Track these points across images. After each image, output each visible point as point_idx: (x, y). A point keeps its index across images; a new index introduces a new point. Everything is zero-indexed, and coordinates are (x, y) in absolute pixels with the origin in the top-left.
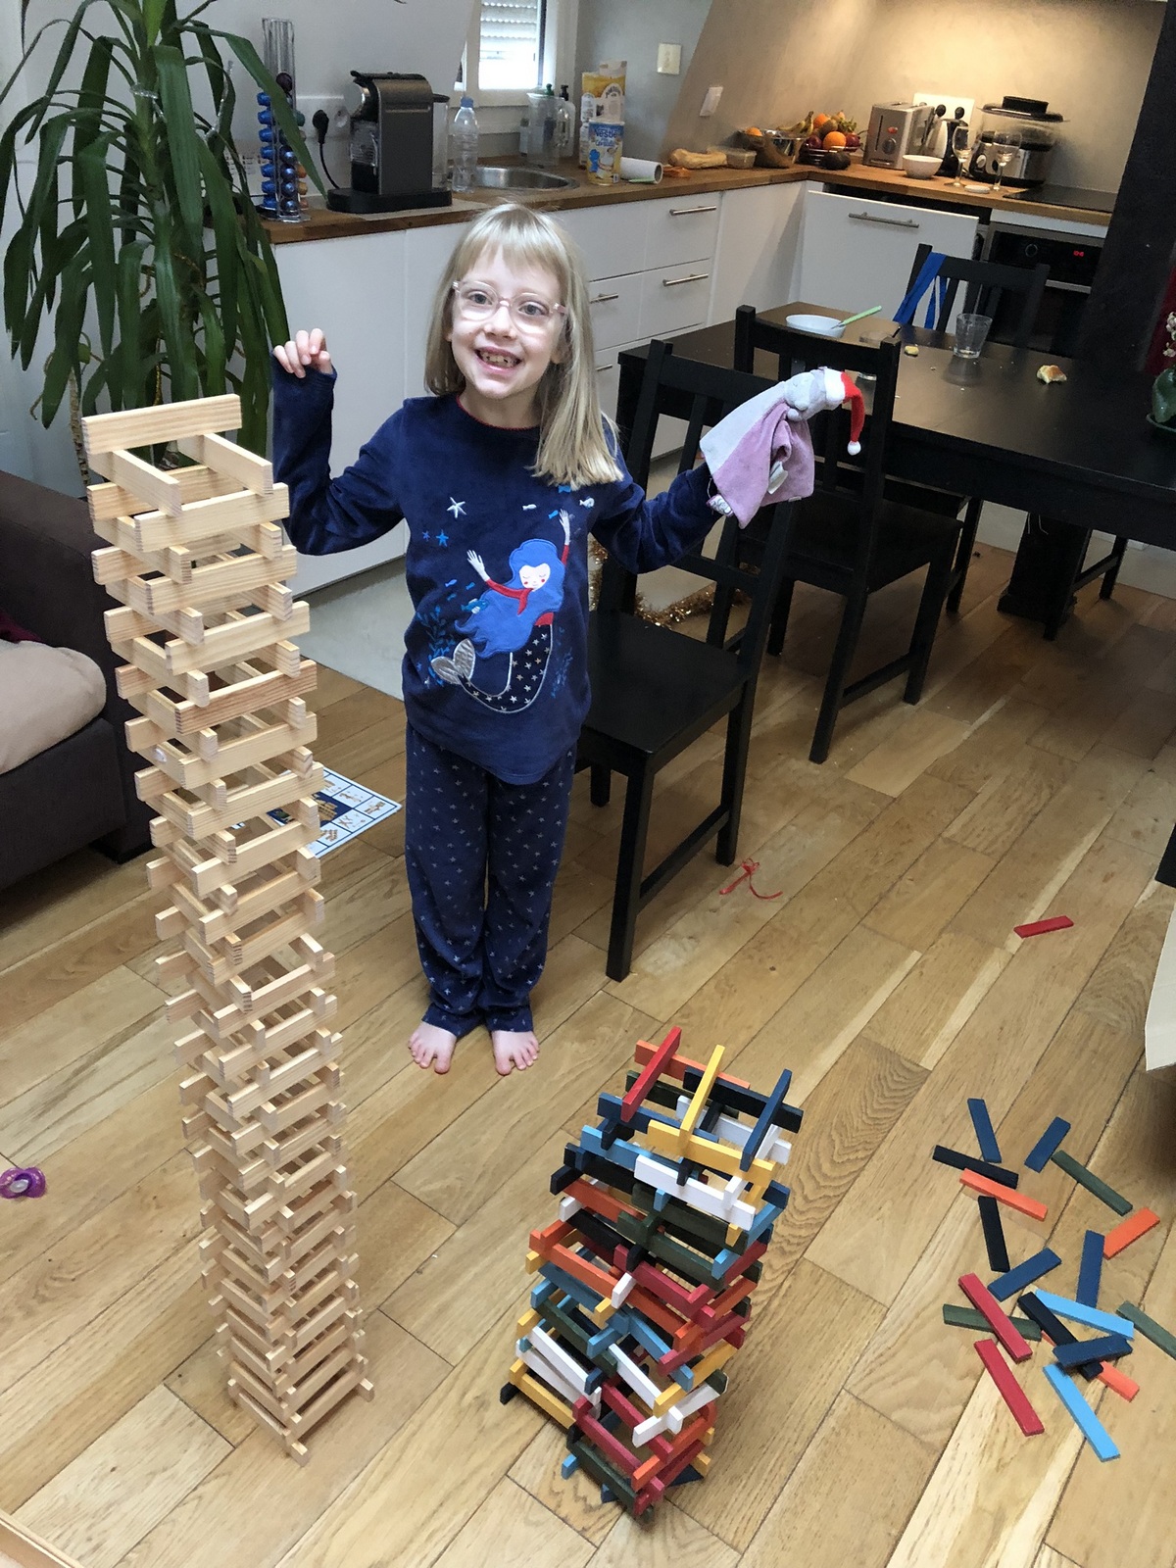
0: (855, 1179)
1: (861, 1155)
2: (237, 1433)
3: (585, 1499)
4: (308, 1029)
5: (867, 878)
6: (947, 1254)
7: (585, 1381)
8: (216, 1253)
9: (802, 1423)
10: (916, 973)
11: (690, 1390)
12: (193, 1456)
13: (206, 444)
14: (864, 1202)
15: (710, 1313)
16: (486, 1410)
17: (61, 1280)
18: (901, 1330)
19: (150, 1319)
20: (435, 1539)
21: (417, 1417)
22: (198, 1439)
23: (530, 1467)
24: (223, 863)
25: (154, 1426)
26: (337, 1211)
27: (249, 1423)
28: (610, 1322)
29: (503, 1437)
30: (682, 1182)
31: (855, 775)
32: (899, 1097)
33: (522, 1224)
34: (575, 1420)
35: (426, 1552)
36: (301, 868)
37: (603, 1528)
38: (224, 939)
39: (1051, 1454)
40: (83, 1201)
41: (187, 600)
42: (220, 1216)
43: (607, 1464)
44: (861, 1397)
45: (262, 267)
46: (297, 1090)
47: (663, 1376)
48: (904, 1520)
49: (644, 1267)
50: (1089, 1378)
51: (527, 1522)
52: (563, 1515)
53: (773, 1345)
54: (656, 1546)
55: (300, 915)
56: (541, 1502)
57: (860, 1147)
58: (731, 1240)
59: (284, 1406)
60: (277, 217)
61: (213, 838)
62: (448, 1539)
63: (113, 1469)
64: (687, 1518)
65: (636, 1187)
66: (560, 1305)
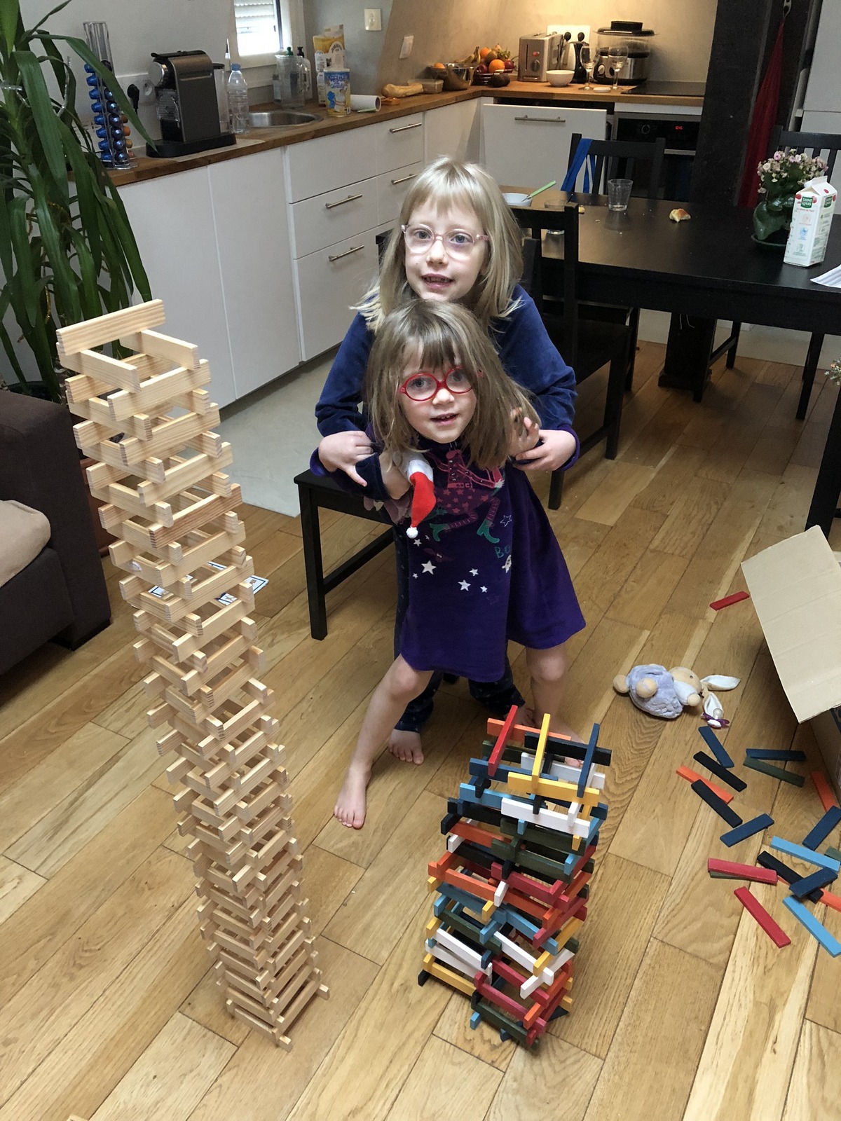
0: (634, 793)
1: (634, 776)
2: (238, 1037)
3: (489, 1041)
4: (261, 746)
5: (603, 584)
6: (705, 834)
7: (480, 961)
8: (209, 916)
9: (628, 965)
10: (649, 645)
11: (555, 953)
12: (210, 1059)
13: (143, 337)
14: (642, 809)
15: (565, 899)
16: (409, 992)
17: (90, 951)
18: (683, 891)
19: (159, 969)
20: (392, 1086)
21: (363, 1005)
22: (211, 1047)
23: (448, 1026)
24: (193, 637)
25: (177, 1042)
26: (292, 871)
27: (245, 1029)
28: (493, 917)
29: (425, 1009)
30: (536, 812)
31: (580, 515)
32: (654, 732)
33: (410, 860)
34: (475, 989)
35: (387, 1095)
36: (246, 632)
37: (506, 1058)
38: (199, 690)
39: (798, 959)
40: (95, 893)
41: (150, 451)
42: (209, 888)
43: (502, 1015)
44: (664, 940)
45: (113, 205)
46: (257, 791)
47: (535, 948)
48: (708, 1018)
49: (514, 875)
50: (815, 901)
51: (453, 1064)
52: (477, 1054)
53: (598, 916)
54: (544, 1064)
55: (248, 665)
56: (459, 1048)
57: (632, 771)
58: (575, 847)
59: (272, 1012)
60: (113, 167)
61: (184, 620)
62: (400, 1084)
63: (155, 1077)
64: (561, 1042)
65: (502, 820)
66: (452, 911)
